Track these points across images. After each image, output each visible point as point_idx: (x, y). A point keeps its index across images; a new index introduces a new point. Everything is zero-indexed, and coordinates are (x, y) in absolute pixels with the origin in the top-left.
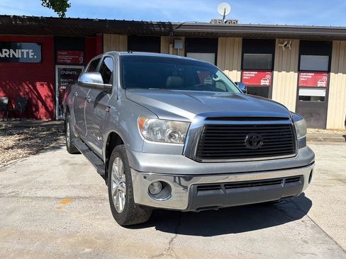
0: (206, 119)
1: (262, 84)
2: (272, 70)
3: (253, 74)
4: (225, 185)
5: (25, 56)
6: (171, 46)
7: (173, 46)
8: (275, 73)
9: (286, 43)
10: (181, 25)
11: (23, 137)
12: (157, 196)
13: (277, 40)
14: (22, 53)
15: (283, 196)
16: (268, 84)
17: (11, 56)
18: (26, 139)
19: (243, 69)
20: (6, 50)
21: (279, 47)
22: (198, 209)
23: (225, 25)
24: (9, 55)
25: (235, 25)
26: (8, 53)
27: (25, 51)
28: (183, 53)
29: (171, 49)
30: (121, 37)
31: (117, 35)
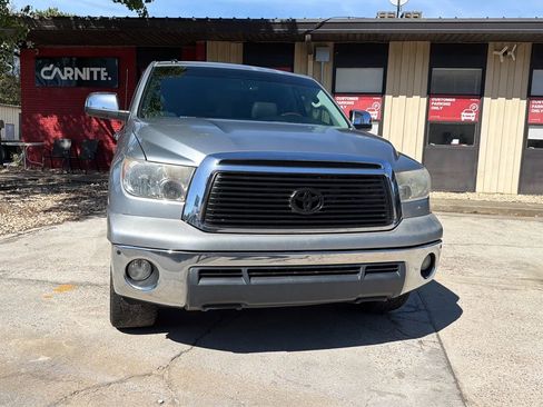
0: (221, 163)
1: (463, 119)
2: (481, 95)
3: (448, 102)
4: (249, 271)
5: (95, 78)
6: (311, 57)
7: (314, 59)
8: (487, 100)
9: (506, 49)
10: (323, 23)
11: (73, 196)
12: (140, 283)
13: (491, 45)
14: (92, 73)
15: (360, 296)
16: (473, 119)
17: (76, 78)
18: (74, 200)
19: (430, 94)
20: (70, 69)
21: (494, 56)
22: (204, 307)
23: (402, 20)
24: (73, 76)
25: (416, 20)
26: (71, 74)
27: (95, 70)
28: (331, 68)
29: (311, 63)
30: (233, 45)
31: (228, 43)
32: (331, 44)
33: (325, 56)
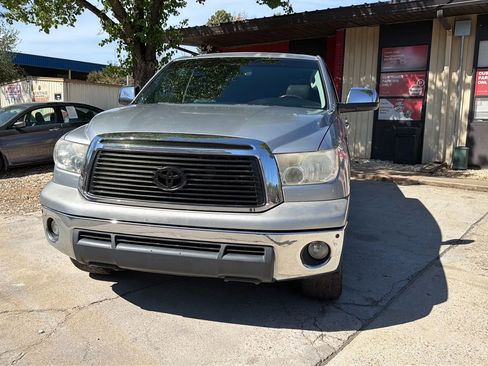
0: (102, 142)
4: (117, 238)
6: (449, 32)
28: (473, 40)
29: (449, 38)
30: (371, 30)
31: (365, 27)
32: (474, 17)
33: (465, 30)
